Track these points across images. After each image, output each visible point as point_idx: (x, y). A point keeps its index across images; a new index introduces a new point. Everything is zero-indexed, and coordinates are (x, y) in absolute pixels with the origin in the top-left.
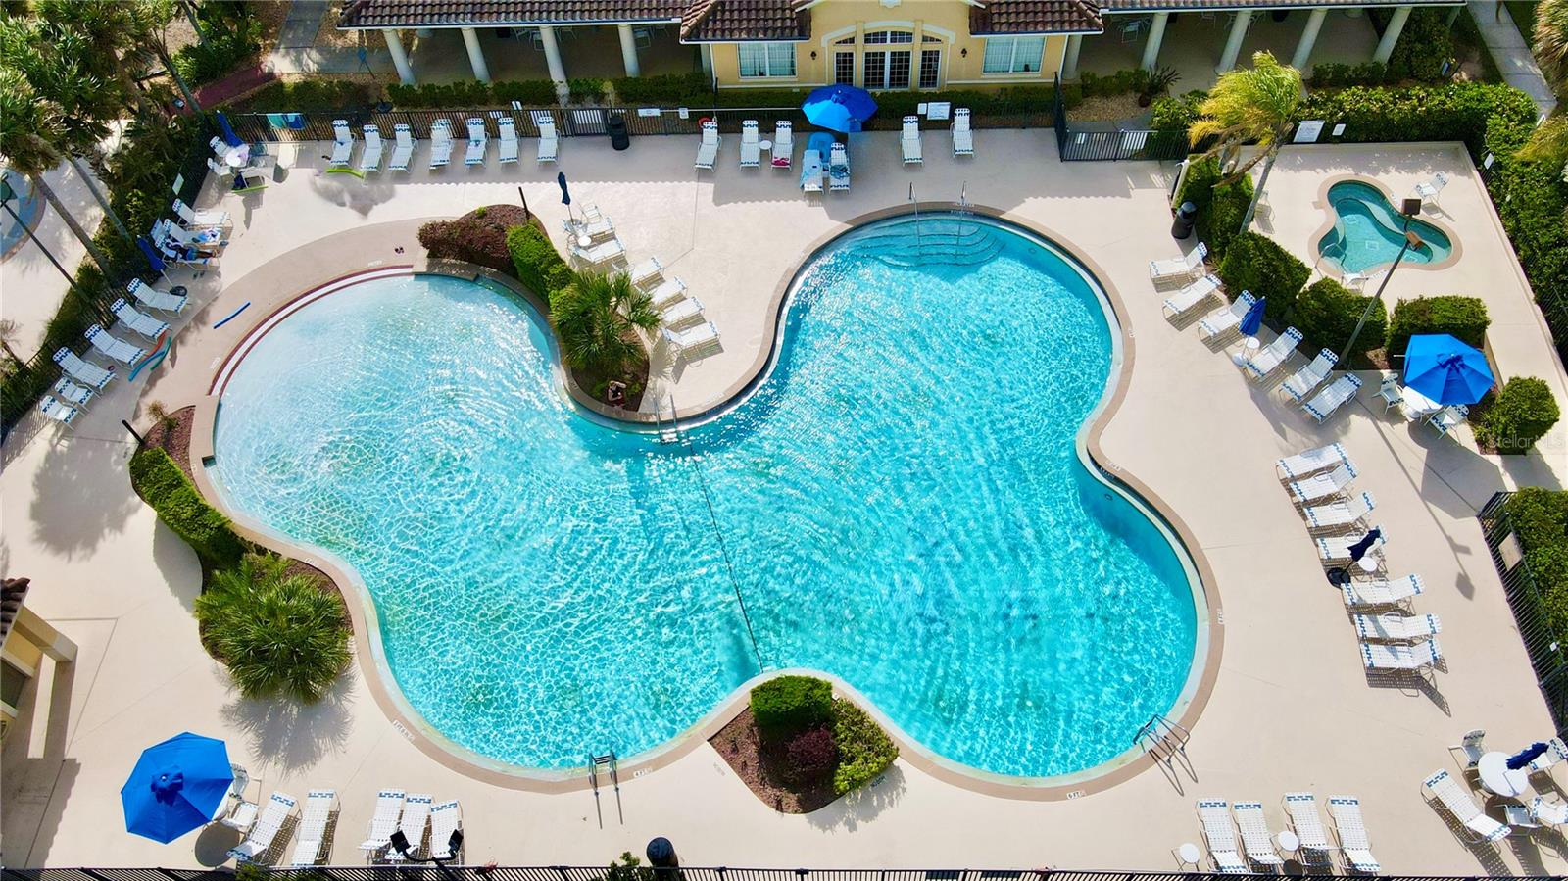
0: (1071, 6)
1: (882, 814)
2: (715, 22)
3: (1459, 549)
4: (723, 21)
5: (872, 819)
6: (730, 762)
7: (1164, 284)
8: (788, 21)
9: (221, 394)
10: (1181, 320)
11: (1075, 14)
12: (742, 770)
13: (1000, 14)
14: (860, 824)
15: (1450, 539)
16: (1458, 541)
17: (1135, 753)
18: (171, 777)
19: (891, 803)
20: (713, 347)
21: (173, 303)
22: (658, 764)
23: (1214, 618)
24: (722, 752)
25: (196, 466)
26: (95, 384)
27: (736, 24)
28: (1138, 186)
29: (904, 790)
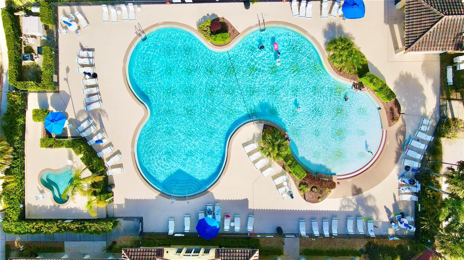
0: (131, 257)
1: (202, 17)
2: (247, 255)
3: (66, 80)
4: (244, 256)
5: (204, 16)
6: (235, 29)
7: (120, 166)
8: (223, 255)
9: (383, 131)
10: (118, 152)
11: (130, 254)
12: (232, 26)
13: (154, 255)
14: (206, 15)
15: (68, 83)
16: (66, 82)
17: (147, 33)
18: (354, 7)
19: (200, 20)
20: (245, 145)
21: (407, 163)
22: (250, 28)
23: (125, 65)
24: (236, 30)
25: (382, 107)
26: (419, 132)
27: (240, 254)
28: (122, 205)
29: (197, 23)
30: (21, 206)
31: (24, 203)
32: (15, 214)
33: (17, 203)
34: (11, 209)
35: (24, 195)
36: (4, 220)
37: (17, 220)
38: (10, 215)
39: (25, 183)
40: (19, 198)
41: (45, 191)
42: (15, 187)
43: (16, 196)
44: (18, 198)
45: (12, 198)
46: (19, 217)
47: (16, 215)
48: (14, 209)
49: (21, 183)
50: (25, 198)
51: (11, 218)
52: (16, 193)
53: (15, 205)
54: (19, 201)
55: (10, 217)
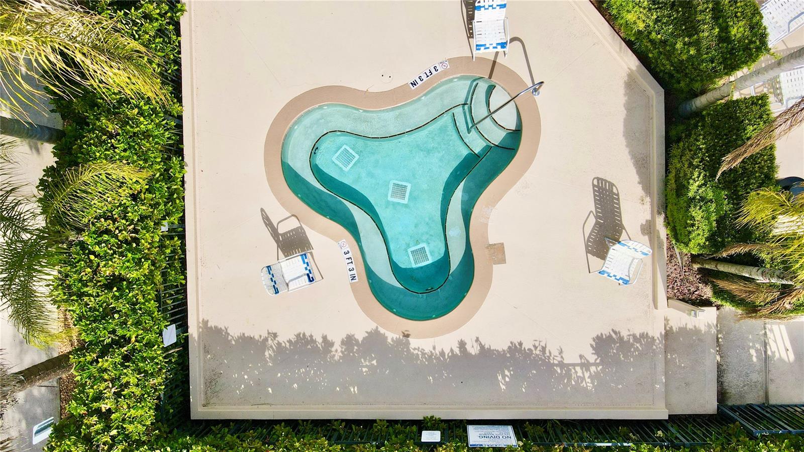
30: (170, 335)
31: (180, 317)
32: (138, 391)
33: (150, 314)
34: (103, 354)
35: (183, 262)
36: (60, 433)
37: (148, 432)
38: (99, 397)
39: (183, 182)
40: (158, 278)
41: (312, 236)
42: (134, 197)
43: (139, 263)
44: (150, 277)
45: (115, 281)
46: (157, 408)
47: (141, 399)
48: (126, 358)
49: (167, 177)
50: (184, 287)
51: (105, 416)
52: (136, 240)
53: (137, 324)
54: (158, 299)
55: (98, 411)
